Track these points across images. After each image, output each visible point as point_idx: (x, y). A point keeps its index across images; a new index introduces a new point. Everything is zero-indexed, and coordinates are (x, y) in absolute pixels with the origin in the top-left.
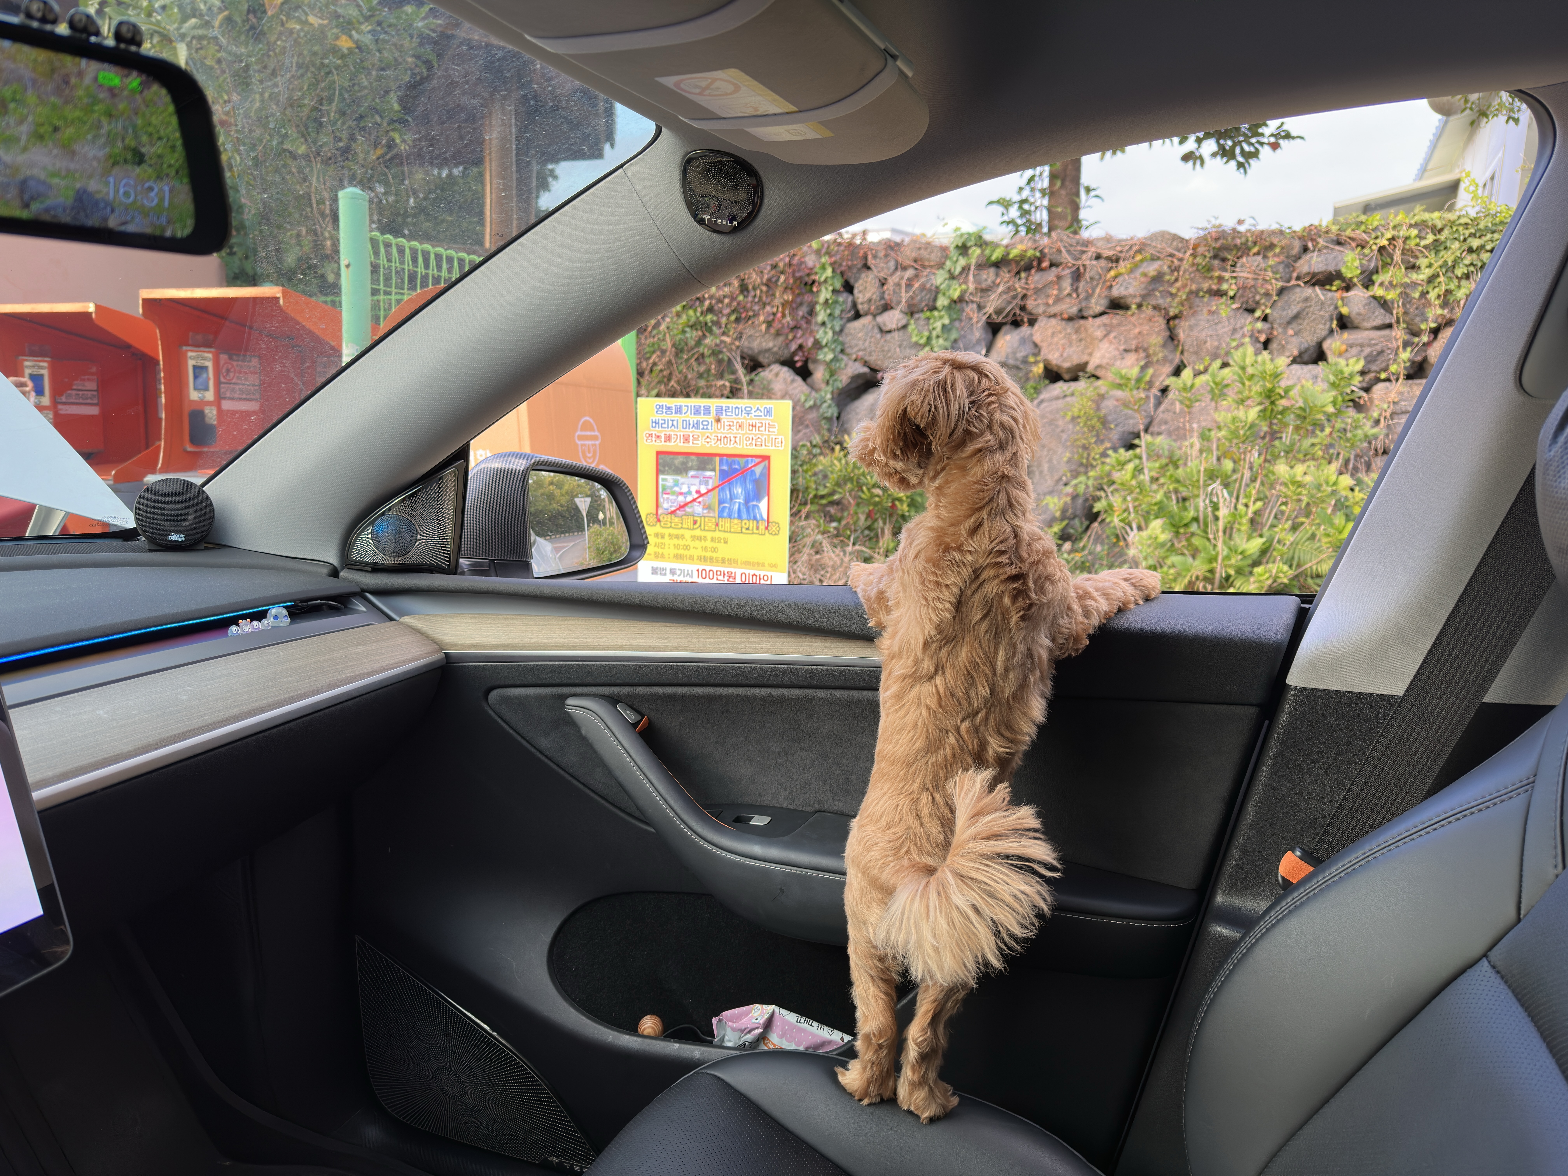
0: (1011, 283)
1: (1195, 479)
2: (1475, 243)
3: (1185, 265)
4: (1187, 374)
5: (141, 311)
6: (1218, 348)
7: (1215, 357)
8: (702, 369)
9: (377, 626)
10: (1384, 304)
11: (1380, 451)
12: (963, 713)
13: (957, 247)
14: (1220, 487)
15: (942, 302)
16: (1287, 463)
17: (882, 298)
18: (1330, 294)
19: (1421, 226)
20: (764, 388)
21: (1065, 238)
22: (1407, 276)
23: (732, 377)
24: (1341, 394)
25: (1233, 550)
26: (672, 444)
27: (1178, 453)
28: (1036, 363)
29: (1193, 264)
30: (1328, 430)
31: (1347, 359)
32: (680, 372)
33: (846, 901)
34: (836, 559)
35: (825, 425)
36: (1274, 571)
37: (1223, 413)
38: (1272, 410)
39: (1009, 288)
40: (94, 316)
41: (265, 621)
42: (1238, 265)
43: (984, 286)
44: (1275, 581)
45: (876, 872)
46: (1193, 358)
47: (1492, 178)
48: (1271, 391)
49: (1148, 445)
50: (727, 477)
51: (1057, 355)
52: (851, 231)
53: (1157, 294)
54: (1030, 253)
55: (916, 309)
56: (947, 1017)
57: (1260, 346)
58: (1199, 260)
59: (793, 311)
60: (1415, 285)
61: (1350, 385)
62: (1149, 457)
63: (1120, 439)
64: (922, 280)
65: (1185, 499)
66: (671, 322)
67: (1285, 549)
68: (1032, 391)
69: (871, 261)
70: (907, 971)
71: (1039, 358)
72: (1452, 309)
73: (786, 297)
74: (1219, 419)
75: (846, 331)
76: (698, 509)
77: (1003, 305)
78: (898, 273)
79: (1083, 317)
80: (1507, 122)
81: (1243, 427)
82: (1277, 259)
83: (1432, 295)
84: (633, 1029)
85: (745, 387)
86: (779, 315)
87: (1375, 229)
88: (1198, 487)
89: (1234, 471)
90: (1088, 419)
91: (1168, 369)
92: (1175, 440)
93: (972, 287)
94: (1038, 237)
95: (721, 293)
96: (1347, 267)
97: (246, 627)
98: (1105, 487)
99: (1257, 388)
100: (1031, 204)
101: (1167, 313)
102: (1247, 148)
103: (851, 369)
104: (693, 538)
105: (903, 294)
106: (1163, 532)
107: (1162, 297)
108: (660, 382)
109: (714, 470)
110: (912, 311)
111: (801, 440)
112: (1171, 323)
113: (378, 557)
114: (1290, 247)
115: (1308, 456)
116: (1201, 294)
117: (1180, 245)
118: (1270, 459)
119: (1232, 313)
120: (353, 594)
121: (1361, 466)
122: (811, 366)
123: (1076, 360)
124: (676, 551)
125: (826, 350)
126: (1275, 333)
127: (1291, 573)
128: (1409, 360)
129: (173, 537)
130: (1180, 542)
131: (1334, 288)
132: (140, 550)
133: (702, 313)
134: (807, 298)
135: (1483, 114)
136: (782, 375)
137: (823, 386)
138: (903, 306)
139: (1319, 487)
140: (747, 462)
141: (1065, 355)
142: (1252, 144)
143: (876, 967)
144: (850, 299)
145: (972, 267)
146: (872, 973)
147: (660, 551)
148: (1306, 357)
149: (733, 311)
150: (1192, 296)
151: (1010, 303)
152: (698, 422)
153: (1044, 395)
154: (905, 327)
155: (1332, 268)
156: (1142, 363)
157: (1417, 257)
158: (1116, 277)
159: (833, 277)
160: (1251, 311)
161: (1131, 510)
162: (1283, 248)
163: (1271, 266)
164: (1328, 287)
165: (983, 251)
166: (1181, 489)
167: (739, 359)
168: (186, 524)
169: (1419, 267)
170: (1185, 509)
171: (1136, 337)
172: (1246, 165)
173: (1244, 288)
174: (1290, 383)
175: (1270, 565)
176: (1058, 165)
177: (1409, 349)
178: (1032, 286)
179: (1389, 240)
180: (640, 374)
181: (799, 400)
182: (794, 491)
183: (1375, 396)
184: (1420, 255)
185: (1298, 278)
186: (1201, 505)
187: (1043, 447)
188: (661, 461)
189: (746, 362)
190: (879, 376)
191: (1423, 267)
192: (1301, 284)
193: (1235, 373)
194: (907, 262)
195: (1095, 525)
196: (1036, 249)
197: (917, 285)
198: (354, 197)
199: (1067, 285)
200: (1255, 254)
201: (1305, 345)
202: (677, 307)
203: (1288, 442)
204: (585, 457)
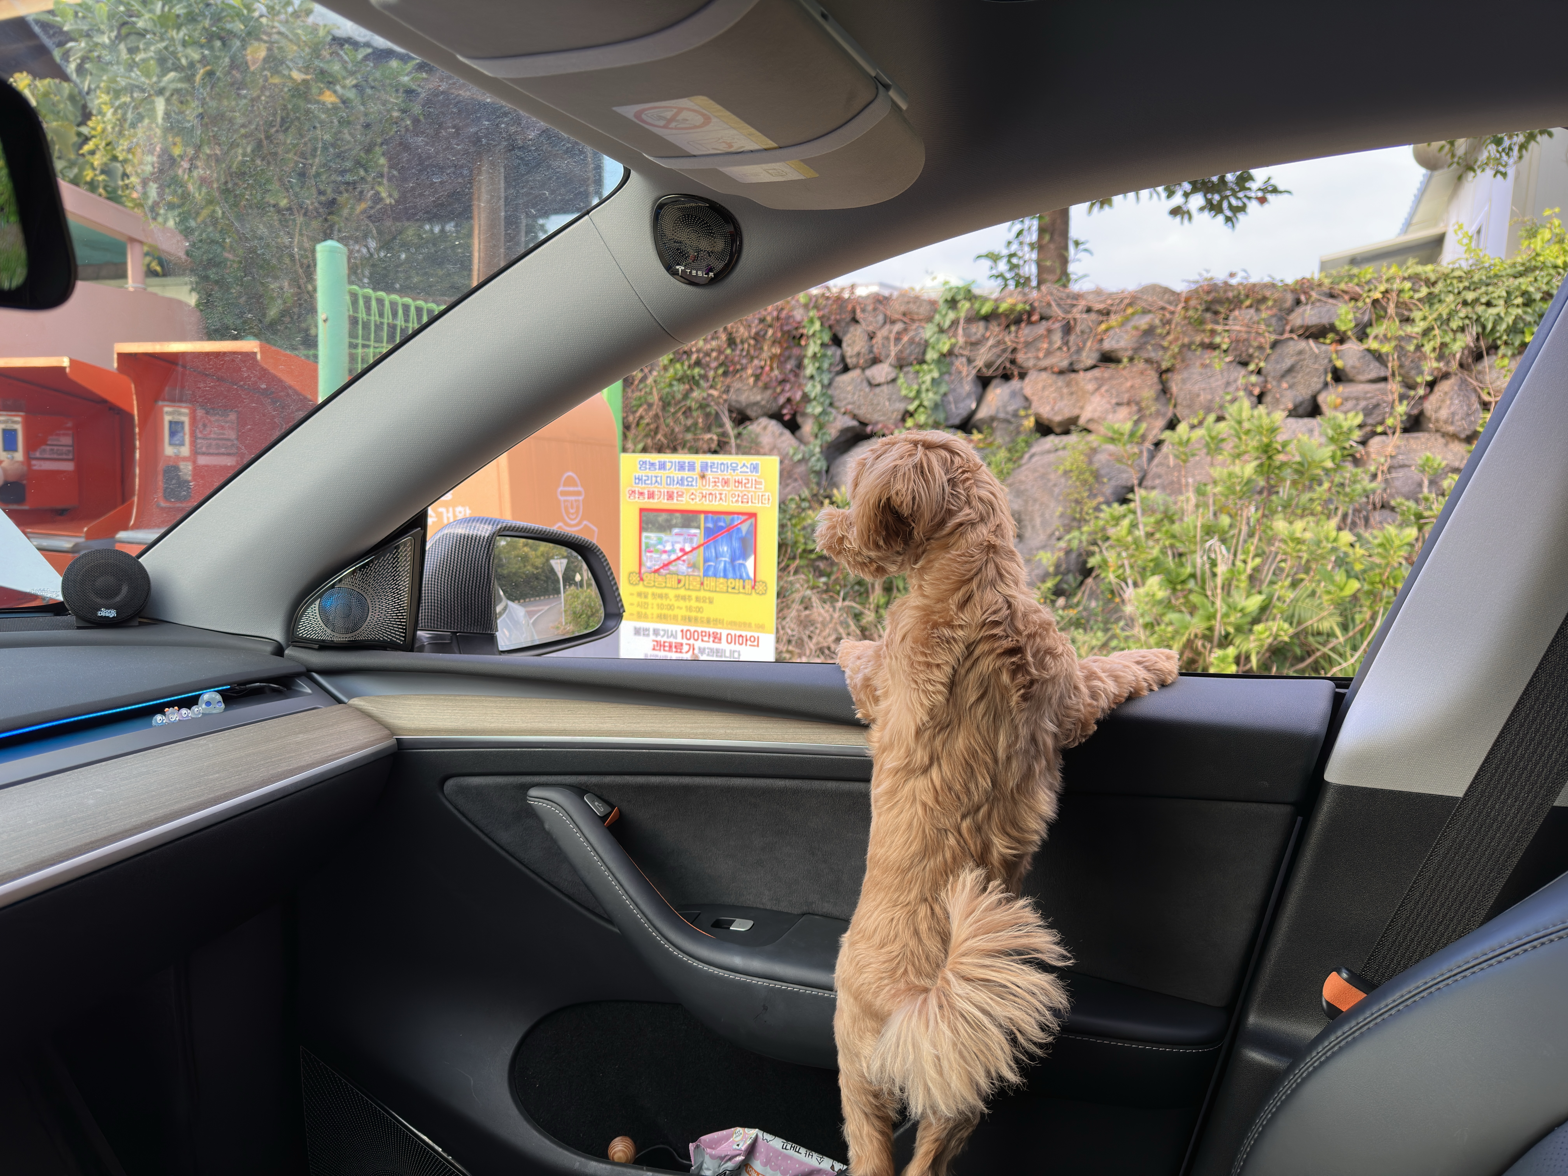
0: (1001, 336)
1: (1192, 534)
2: (1470, 296)
3: (1177, 318)
4: (1182, 428)
5: (115, 365)
6: (1211, 401)
7: (1208, 410)
8: (689, 422)
9: (322, 710)
10: (1379, 357)
11: (1378, 506)
12: (963, 809)
13: (946, 301)
14: (1218, 543)
15: (931, 355)
16: (1285, 519)
17: (871, 351)
18: (1324, 348)
19: (1415, 278)
20: (751, 442)
21: (1055, 292)
22: (1401, 328)
23: (720, 430)
24: (1340, 449)
25: (1232, 607)
26: (656, 501)
27: (1173, 508)
28: (1027, 416)
29: (1185, 318)
30: (1326, 485)
31: (1346, 413)
32: (667, 426)
33: (836, 1029)
34: (827, 615)
35: (813, 479)
36: (1275, 629)
37: (1219, 469)
38: (1270, 465)
39: (999, 342)
40: (68, 370)
41: (195, 709)
42: (1231, 318)
43: (973, 339)
44: (1275, 639)
45: (869, 997)
46: (1186, 412)
47: (1479, 232)
48: (1268, 445)
49: (1143, 500)
50: (712, 535)
51: (1048, 408)
52: (838, 284)
53: (1149, 347)
54: (1020, 307)
55: (905, 363)
56: (950, 1157)
57: (1255, 399)
58: (1191, 313)
59: (782, 362)
60: (1409, 338)
61: (1349, 439)
62: (1144, 512)
63: (1114, 493)
64: (911, 334)
65: (1181, 555)
66: (659, 375)
67: (1285, 606)
68: (1023, 444)
69: (859, 315)
70: (905, 1108)
71: (1030, 412)
72: (1448, 363)
73: (774, 351)
74: (1215, 474)
75: (835, 384)
76: (682, 567)
77: (993, 359)
78: (887, 327)
79: (1074, 371)
80: (1495, 176)
81: (1240, 483)
82: (1269, 312)
83: (1427, 348)
84: (601, 1154)
85: (733, 440)
86: (767, 368)
87: (1368, 282)
88: (1195, 543)
89: (1231, 526)
90: (1081, 473)
91: (1161, 423)
92: (1170, 495)
93: (961, 340)
94: (1027, 290)
95: (708, 347)
96: (1341, 320)
97: (173, 715)
98: (1100, 542)
99: (1253, 443)
100: (1020, 258)
101: (1159, 366)
102: (1234, 202)
103: (840, 423)
104: (677, 597)
105: (892, 347)
106: (1160, 589)
107: (1154, 350)
108: (646, 436)
109: (698, 527)
110: (901, 365)
111: (790, 493)
112: (1164, 376)
113: (326, 634)
114: (1283, 300)
115: (1306, 512)
116: (1193, 347)
117: (1171, 298)
118: (1269, 514)
119: (1225, 367)
120: (299, 675)
121: (1360, 522)
122: (799, 420)
123: (1067, 413)
124: (659, 611)
125: (814, 403)
126: (1269, 386)
127: (1291, 631)
128: (1406, 413)
129: (104, 613)
130: (1177, 599)
131: (1328, 341)
132: (68, 627)
133: (689, 366)
134: (796, 351)
135: (1470, 168)
136: (770, 428)
137: (812, 439)
138: (892, 359)
139: (1318, 543)
140: (732, 520)
141: (1056, 408)
142: (1240, 198)
143: (871, 1103)
144: (839, 352)
145: (962, 321)
146: (867, 1110)
148: (1301, 411)
149: (721, 365)
150: (1185, 350)
151: (999, 356)
152: (682, 479)
153: (1035, 449)
154: (894, 380)
155: (1325, 321)
156: (1135, 418)
157: (1411, 310)
158: (1106, 330)
159: (821, 331)
160: (1245, 364)
161: (1127, 566)
162: (1275, 301)
163: (1264, 320)
164: (1321, 340)
165: (972, 305)
166: (1178, 545)
167: (727, 413)
168: (118, 599)
169: (1413, 320)
170: (1182, 565)
171: (1128, 391)
172: (1234, 220)
173: (1237, 341)
174: (1286, 437)
175: (1270, 623)
176: (1047, 220)
177: (1405, 402)
178: (1022, 340)
179: (1383, 293)
180: (627, 427)
181: (787, 454)
182: (782, 546)
183: (1372, 450)
184: (1413, 308)
185: (1292, 331)
186: (1199, 561)
187: (1035, 500)
188: (644, 518)
189: (734, 415)
190: (869, 429)
191: (1417, 320)
192: (1295, 337)
193: (1231, 427)
194: (896, 316)
195: (1090, 581)
196: (1025, 303)
197: (905, 339)
198: (332, 251)
199: (1057, 339)
200: (1247, 307)
201: (1299, 399)
202: (664, 359)
203: (1285, 497)
204: (568, 513)
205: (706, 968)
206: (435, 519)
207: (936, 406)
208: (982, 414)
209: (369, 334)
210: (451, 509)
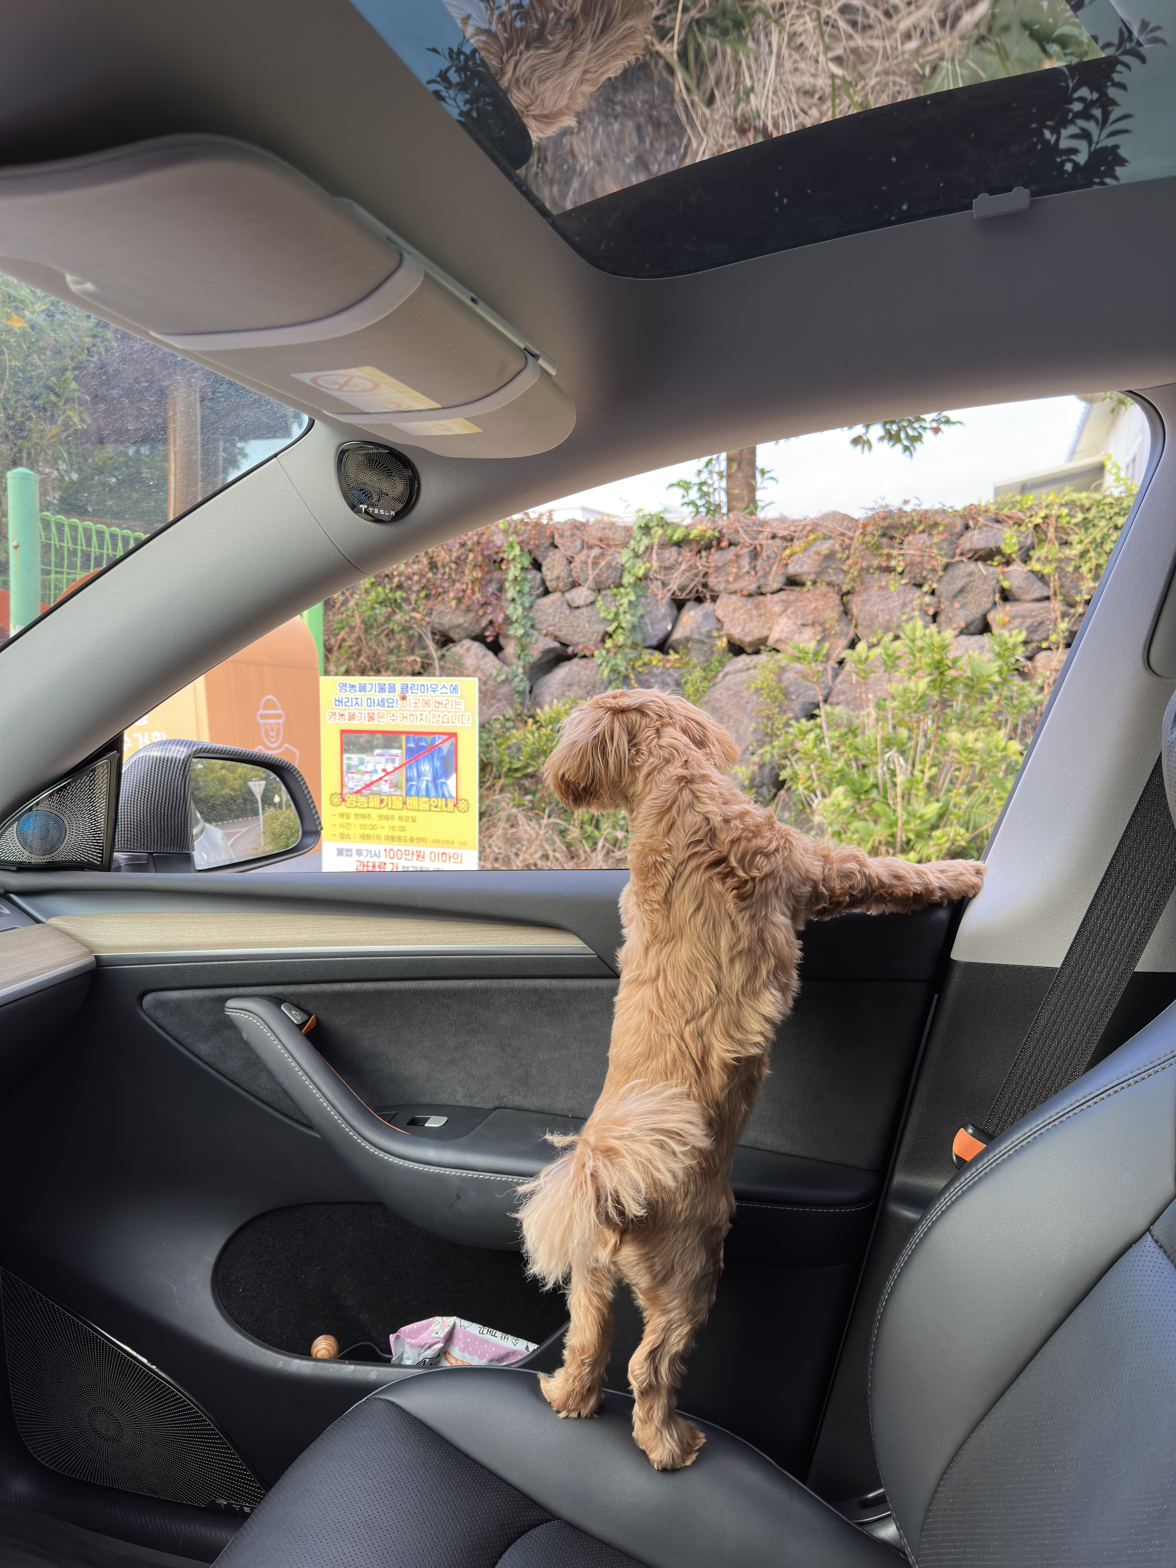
0: (692, 562)
1: (873, 746)
2: (1120, 521)
3: (856, 543)
4: (861, 646)
6: (889, 621)
7: (887, 630)
8: (392, 644)
9: (22, 929)
10: (1042, 578)
12: (686, 1016)
13: (640, 527)
14: (896, 755)
15: (627, 579)
16: (958, 730)
17: (570, 575)
18: (991, 569)
19: (1071, 505)
20: (455, 663)
21: (742, 518)
22: (1060, 551)
23: (424, 652)
24: (1007, 663)
25: (912, 815)
26: (356, 722)
27: (857, 722)
28: (720, 637)
29: (863, 543)
30: (995, 698)
31: (1010, 630)
32: (370, 648)
34: (532, 832)
35: (517, 699)
36: (952, 834)
37: (895, 685)
38: (942, 680)
39: (691, 566)
42: (905, 543)
43: (667, 564)
44: (953, 844)
46: (866, 632)
48: (940, 662)
49: (828, 715)
50: (414, 755)
51: (739, 629)
52: (535, 512)
53: (830, 571)
54: (709, 533)
55: (603, 586)
57: (929, 619)
58: (868, 538)
59: (483, 588)
60: (1068, 559)
61: (1015, 654)
62: (829, 727)
63: (801, 710)
64: (608, 558)
65: (864, 766)
66: (360, 598)
67: (961, 813)
68: (717, 664)
69: (558, 541)
71: (722, 633)
73: (475, 575)
74: (892, 690)
75: (536, 607)
76: (385, 787)
77: (686, 583)
78: (585, 552)
79: (762, 594)
81: (914, 698)
82: (941, 537)
83: (1084, 569)
84: (305, 1352)
85: (436, 662)
86: (469, 592)
87: (1030, 508)
88: (876, 755)
89: (910, 738)
90: (771, 691)
91: (844, 642)
92: (853, 710)
93: (655, 565)
94: (717, 517)
95: (410, 570)
96: (1006, 544)
98: (790, 756)
99: (926, 660)
100: (710, 486)
101: (840, 590)
102: (911, 432)
103: (542, 644)
104: (380, 817)
105: (590, 572)
106: (845, 799)
107: (835, 574)
108: (349, 658)
109: (400, 748)
110: (599, 588)
111: (494, 714)
112: (845, 598)
113: (25, 856)
114: (953, 525)
115: (978, 723)
116: (871, 570)
117: (850, 525)
118: (943, 727)
119: (901, 588)
121: (1029, 731)
122: (502, 641)
123: (757, 634)
124: (362, 832)
125: (516, 625)
126: (942, 606)
127: (968, 836)
128: (1068, 630)
130: (861, 808)
131: (995, 563)
133: (391, 590)
134: (497, 575)
136: (473, 650)
137: (515, 660)
138: (590, 582)
139: (989, 753)
140: (434, 740)
141: (746, 629)
142: (915, 429)
144: (539, 576)
145: (655, 547)
147: (346, 831)
148: (972, 629)
149: (423, 588)
150: (863, 573)
151: (692, 580)
152: (383, 700)
153: (728, 668)
154: (593, 603)
155: (992, 545)
156: (819, 637)
157: (1068, 534)
158: (791, 556)
159: (521, 556)
160: (920, 586)
161: (815, 777)
162: (946, 526)
163: (936, 544)
164: (989, 562)
165: (665, 531)
166: (861, 757)
167: (430, 635)
169: (1071, 544)
170: (865, 776)
171: (812, 613)
172: (912, 449)
173: (912, 564)
174: (958, 654)
175: (948, 829)
177: (1066, 620)
178: (713, 564)
179: (1043, 518)
180: (329, 650)
181: (491, 675)
183: (1038, 664)
184: (1071, 532)
185: (962, 554)
186: (879, 771)
187: (730, 717)
188: (345, 740)
189: (437, 637)
190: (570, 650)
191: (1075, 543)
192: (965, 560)
193: (906, 646)
194: (593, 542)
195: (782, 792)
196: (714, 529)
197: (603, 563)
198: (23, 477)
199: (745, 563)
200: (921, 532)
201: (971, 618)
202: (365, 582)
203: (958, 710)
204: (268, 736)
205: (402, 1162)
206: (130, 745)
207: (634, 628)
208: (677, 635)
209: (63, 559)
210: (146, 734)
